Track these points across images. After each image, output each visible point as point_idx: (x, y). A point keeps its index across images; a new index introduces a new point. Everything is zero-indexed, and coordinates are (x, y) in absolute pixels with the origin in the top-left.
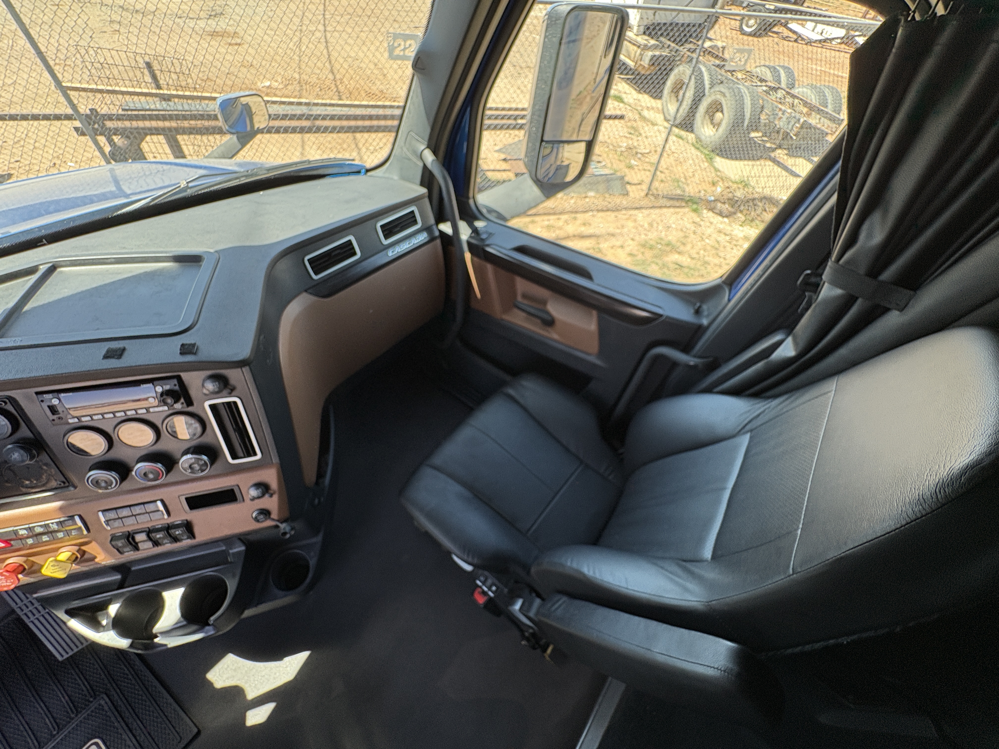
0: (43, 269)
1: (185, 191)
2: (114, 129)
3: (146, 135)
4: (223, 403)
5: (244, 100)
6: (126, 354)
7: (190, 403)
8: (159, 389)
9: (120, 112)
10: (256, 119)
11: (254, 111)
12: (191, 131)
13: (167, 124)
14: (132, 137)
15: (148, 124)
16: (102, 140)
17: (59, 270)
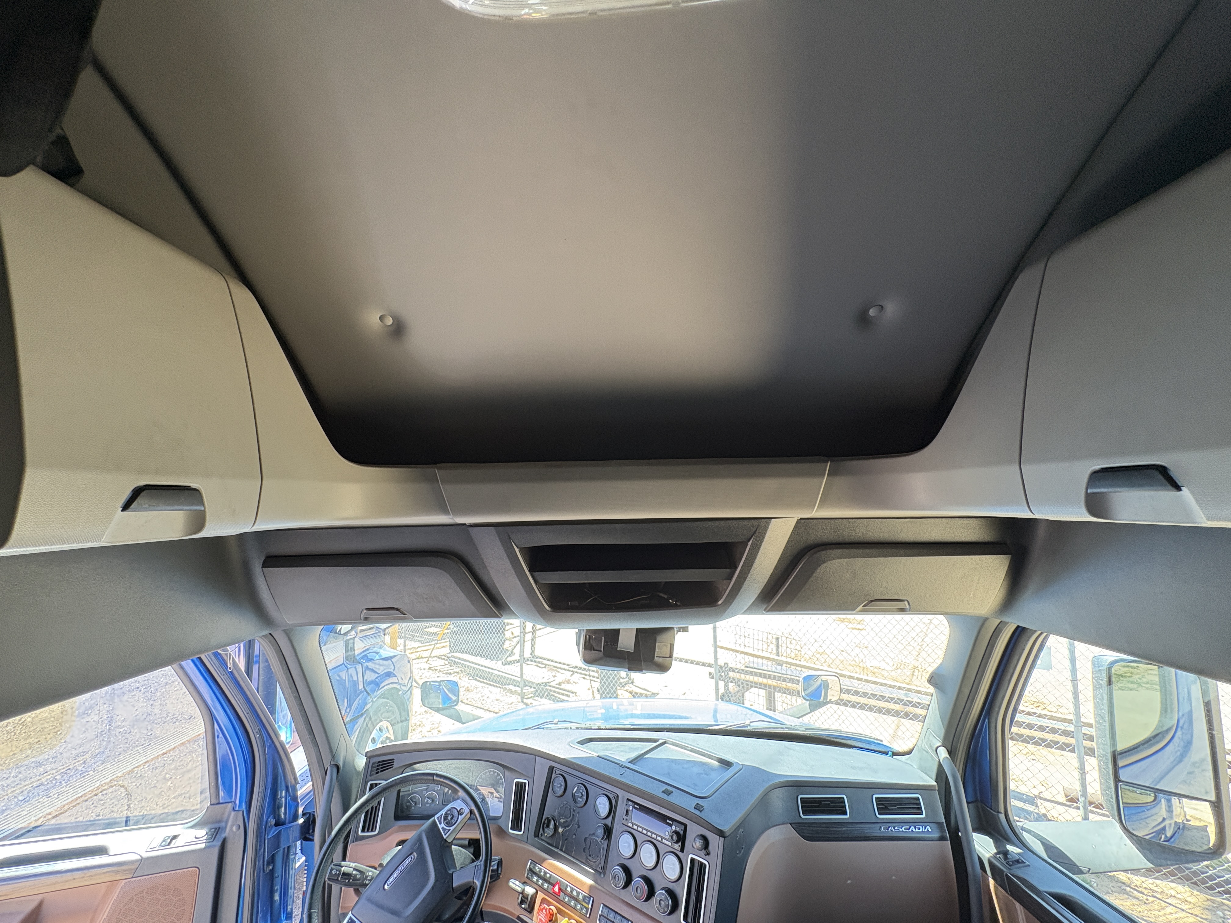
0: (661, 741)
1: (747, 727)
2: (733, 678)
3: (752, 687)
4: (699, 861)
5: (824, 678)
6: (672, 795)
7: (682, 850)
8: (674, 828)
9: (743, 668)
10: (830, 693)
11: (830, 686)
12: (785, 691)
13: (770, 682)
14: (741, 686)
15: (756, 679)
16: (721, 684)
17: (666, 745)
